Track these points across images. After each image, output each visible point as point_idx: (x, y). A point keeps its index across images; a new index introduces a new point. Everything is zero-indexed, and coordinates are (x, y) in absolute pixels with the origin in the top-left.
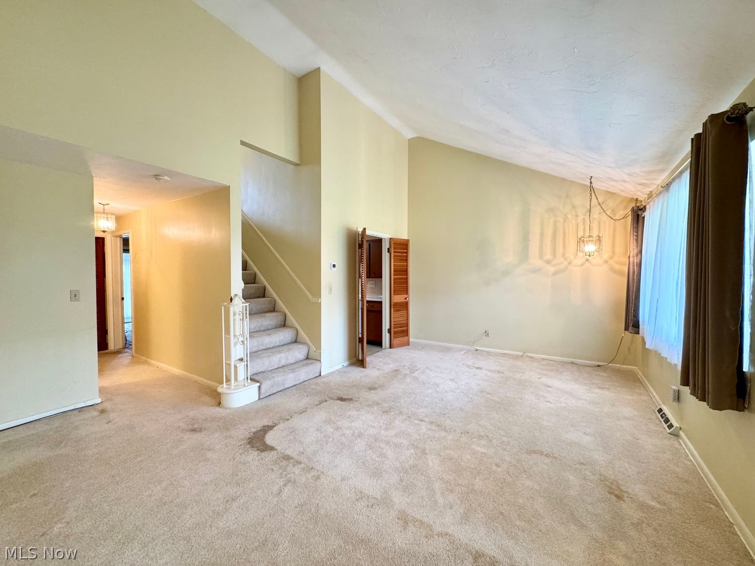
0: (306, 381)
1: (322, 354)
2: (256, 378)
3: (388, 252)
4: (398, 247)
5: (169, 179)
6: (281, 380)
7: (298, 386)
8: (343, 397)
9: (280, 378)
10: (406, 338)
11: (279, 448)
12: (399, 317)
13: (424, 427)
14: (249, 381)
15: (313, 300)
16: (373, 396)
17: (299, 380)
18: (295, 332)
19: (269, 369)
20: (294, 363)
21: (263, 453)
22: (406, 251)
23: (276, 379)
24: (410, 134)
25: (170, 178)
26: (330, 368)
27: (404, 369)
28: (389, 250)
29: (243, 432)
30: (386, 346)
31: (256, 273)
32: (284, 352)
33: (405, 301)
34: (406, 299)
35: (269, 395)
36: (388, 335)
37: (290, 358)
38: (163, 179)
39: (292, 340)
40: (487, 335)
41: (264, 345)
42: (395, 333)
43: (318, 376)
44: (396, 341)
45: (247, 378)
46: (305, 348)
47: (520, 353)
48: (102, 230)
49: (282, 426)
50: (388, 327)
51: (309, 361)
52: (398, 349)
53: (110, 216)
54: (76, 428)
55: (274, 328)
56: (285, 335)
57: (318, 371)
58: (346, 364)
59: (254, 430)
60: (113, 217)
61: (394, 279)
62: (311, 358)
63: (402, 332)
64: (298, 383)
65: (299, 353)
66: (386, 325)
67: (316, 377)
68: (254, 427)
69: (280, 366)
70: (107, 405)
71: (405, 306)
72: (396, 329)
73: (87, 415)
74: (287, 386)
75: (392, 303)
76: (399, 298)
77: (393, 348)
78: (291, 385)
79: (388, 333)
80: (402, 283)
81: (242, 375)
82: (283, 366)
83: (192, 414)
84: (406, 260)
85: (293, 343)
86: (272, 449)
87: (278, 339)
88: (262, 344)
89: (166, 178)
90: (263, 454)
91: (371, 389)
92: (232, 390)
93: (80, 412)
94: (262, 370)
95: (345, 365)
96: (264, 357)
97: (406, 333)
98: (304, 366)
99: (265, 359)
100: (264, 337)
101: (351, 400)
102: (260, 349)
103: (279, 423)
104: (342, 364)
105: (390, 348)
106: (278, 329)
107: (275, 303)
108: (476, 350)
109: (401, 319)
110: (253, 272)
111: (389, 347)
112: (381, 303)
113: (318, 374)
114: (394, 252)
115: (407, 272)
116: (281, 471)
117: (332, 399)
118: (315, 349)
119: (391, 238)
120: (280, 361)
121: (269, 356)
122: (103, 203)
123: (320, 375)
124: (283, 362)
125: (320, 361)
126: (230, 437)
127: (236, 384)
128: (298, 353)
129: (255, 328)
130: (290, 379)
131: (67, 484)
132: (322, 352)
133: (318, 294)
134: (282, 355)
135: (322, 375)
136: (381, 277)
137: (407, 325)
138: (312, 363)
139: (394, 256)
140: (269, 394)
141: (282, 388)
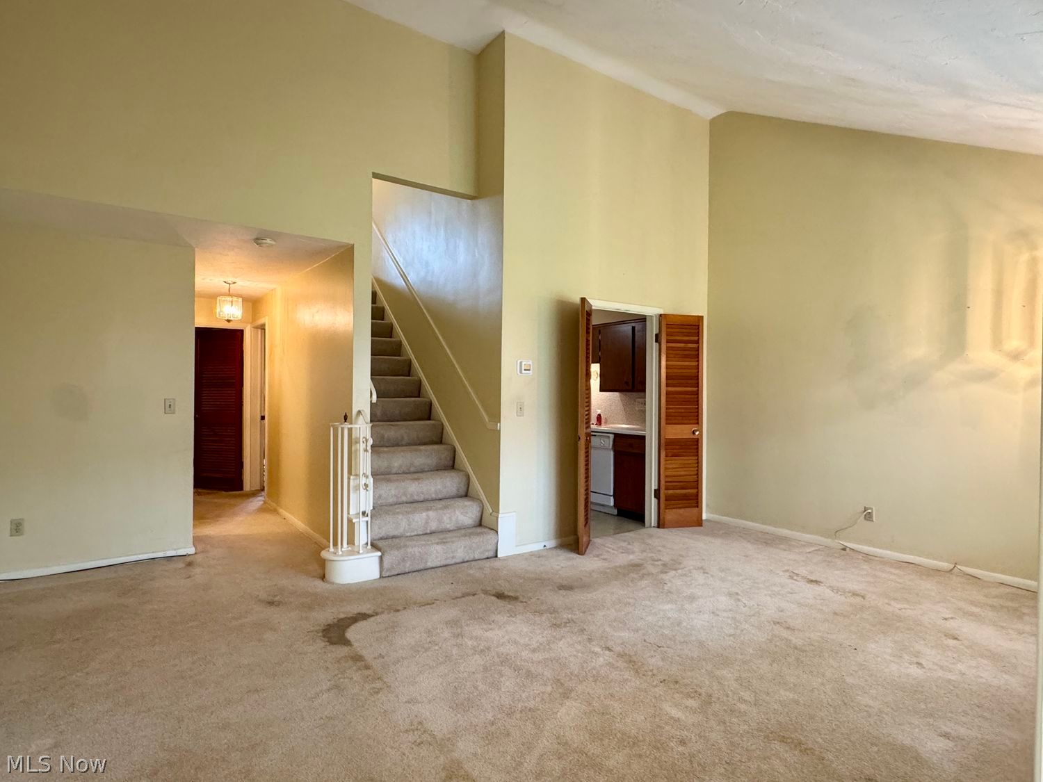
0: (467, 561)
1: (499, 519)
2: (380, 544)
3: (656, 341)
4: (678, 330)
5: (273, 243)
6: (420, 552)
7: (449, 568)
8: (506, 593)
9: (416, 549)
10: (695, 510)
11: (356, 644)
12: (678, 467)
13: (602, 660)
14: (369, 547)
15: (490, 426)
16: (558, 599)
17: (453, 557)
18: (464, 480)
19: (408, 534)
20: (452, 531)
21: (332, 646)
22: (696, 338)
23: (410, 550)
24: (711, 111)
25: (275, 241)
26: (517, 546)
27: (652, 565)
28: (658, 338)
29: (327, 615)
30: (651, 523)
31: (421, 380)
32: (436, 509)
33: (692, 436)
34: (694, 433)
35: (398, 575)
36: (654, 501)
37: (446, 519)
38: (266, 243)
39: (458, 490)
40: (869, 517)
41: (409, 496)
42: (668, 499)
43: (491, 558)
44: (670, 515)
45: (367, 544)
46: (475, 507)
47: (946, 565)
48: (226, 319)
49: (385, 616)
50: (654, 486)
51: (479, 530)
52: (674, 530)
53: (235, 299)
54: (152, 579)
55: (431, 471)
56: (447, 483)
57: (491, 547)
58: (551, 543)
59: (342, 616)
60: (240, 300)
61: (668, 393)
62: (485, 525)
63: (685, 498)
64: (453, 562)
65: (465, 514)
66: (651, 483)
67: (488, 558)
68: (343, 613)
69: (429, 532)
70: (199, 558)
71: (692, 447)
72: (670, 492)
73: (172, 566)
74: (429, 564)
75: (662, 441)
76: (680, 431)
77: (664, 528)
78: (439, 564)
79: (655, 497)
80: (688, 402)
81: (363, 536)
82: (432, 533)
83: (284, 582)
84: (696, 355)
85: (461, 497)
86: (347, 643)
87: (433, 489)
88: (405, 494)
89: (268, 241)
90: (333, 648)
91: (562, 587)
92: (339, 555)
93: (168, 561)
94: (396, 533)
95: (548, 547)
96: (398, 513)
97: (695, 500)
98: (465, 535)
99: (400, 517)
100: (408, 482)
101: (516, 598)
102: (400, 500)
103: (382, 612)
104: (543, 544)
105: (659, 527)
106: (440, 473)
107: (443, 429)
108: (844, 549)
109: (682, 473)
110: (417, 378)
111: (656, 525)
112: (643, 438)
113: (491, 554)
114: (668, 342)
115: (698, 379)
116: (337, 672)
117: (486, 592)
118: (491, 511)
119: (661, 315)
120: (427, 523)
121: (408, 513)
122: (230, 282)
123: (496, 556)
124: (433, 526)
125: (497, 532)
126: (307, 618)
127: (350, 548)
128: (462, 513)
129: (401, 466)
130: (436, 554)
131: (111, 635)
132: (500, 516)
133: (496, 417)
134: (431, 513)
135: (499, 556)
136: (644, 390)
137: (697, 484)
138: (482, 533)
139: (668, 348)
140: (396, 573)
141: (421, 567)
